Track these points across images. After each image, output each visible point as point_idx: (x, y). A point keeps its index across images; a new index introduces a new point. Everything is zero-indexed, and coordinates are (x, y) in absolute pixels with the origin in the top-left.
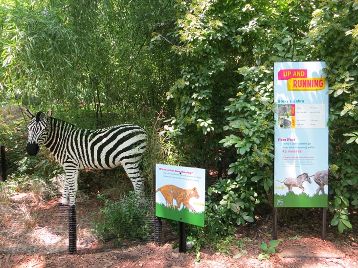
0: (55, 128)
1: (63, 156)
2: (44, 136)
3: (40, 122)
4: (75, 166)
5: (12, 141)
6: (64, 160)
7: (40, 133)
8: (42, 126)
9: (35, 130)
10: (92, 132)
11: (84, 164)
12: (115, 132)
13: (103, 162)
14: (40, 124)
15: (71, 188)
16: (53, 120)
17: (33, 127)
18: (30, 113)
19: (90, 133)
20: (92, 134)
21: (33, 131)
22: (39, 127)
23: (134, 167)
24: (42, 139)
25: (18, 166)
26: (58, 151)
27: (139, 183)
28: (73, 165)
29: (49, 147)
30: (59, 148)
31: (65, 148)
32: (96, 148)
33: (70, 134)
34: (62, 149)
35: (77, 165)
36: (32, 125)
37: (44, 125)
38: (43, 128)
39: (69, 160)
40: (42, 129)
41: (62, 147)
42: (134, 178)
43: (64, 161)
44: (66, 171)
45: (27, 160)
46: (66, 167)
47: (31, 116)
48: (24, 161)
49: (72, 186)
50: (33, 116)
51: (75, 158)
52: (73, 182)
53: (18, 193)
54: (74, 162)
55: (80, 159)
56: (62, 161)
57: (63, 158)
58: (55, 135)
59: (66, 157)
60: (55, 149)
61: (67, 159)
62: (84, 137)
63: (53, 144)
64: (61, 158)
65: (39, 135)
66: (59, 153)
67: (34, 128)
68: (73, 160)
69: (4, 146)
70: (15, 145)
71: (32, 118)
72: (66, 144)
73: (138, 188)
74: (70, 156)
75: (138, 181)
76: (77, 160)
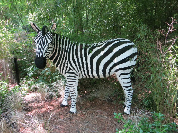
0: (57, 42)
1: (65, 67)
2: (50, 49)
3: (46, 36)
4: (76, 76)
5: (22, 54)
6: (66, 70)
7: (46, 47)
8: (48, 39)
9: (42, 44)
10: (89, 46)
11: (83, 74)
12: (111, 45)
13: (101, 73)
14: (46, 37)
15: (73, 95)
16: (55, 35)
17: (40, 40)
18: (36, 27)
19: (88, 46)
20: (90, 47)
21: (40, 44)
22: (45, 41)
23: (127, 78)
24: (48, 52)
25: (27, 72)
26: (60, 63)
27: (131, 91)
28: (74, 75)
29: (52, 60)
30: (61, 60)
31: (67, 60)
32: (95, 60)
33: (70, 48)
34: (64, 61)
35: (77, 76)
36: (38, 39)
37: (49, 39)
38: (49, 41)
39: (71, 71)
40: (48, 43)
41: (65, 59)
42: (126, 87)
43: (66, 72)
44: (68, 80)
45: (33, 68)
46: (68, 77)
47: (37, 30)
48: (31, 69)
49: (73, 94)
50: (39, 31)
51: (76, 70)
52: (74, 90)
53: (29, 93)
54: (75, 72)
55: (81, 70)
56: (64, 72)
57: (65, 69)
58: (58, 49)
59: (68, 69)
60: (57, 61)
61: (69, 70)
62: (83, 51)
63: (56, 56)
64: (63, 69)
65: (46, 48)
66: (61, 64)
67: (40, 42)
68: (74, 71)
69: (16, 58)
70: (25, 56)
71: (38, 32)
72: (68, 57)
73: (130, 96)
74: (71, 68)
75: (130, 90)
76: (77, 71)
